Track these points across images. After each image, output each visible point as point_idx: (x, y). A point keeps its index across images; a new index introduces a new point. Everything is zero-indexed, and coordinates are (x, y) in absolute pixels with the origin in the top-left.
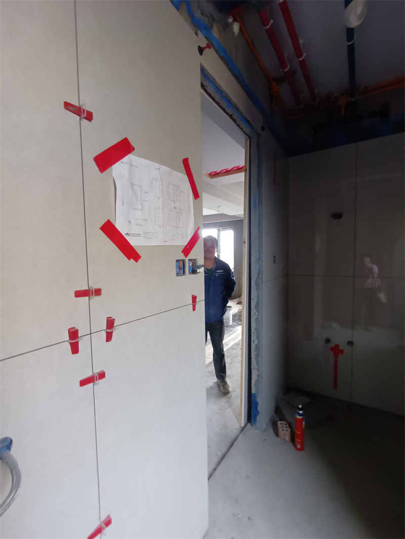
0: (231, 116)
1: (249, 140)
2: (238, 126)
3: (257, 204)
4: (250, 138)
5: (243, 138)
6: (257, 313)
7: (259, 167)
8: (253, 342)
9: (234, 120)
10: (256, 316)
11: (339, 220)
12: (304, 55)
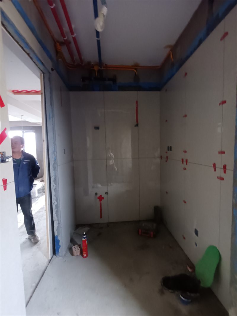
0: (28, 54)
1: (42, 75)
2: (35, 63)
3: (51, 117)
4: (44, 73)
5: (39, 72)
6: (55, 186)
7: (51, 93)
8: (54, 204)
9: (31, 58)
10: (54, 187)
11: (97, 130)
12: (75, 34)
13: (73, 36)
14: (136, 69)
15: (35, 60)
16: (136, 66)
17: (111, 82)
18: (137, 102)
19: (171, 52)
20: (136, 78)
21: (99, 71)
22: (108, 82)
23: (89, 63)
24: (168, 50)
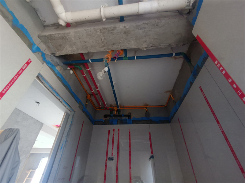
0: (59, 100)
2: (64, 105)
3: (63, 147)
4: (71, 112)
9: (61, 102)
11: (112, 161)
12: (99, 89)
13: (98, 90)
14: (146, 108)
15: (64, 103)
16: (146, 106)
17: (127, 118)
18: (150, 133)
19: (171, 95)
20: (147, 114)
21: (118, 110)
22: (124, 118)
23: (111, 106)
24: (169, 94)
